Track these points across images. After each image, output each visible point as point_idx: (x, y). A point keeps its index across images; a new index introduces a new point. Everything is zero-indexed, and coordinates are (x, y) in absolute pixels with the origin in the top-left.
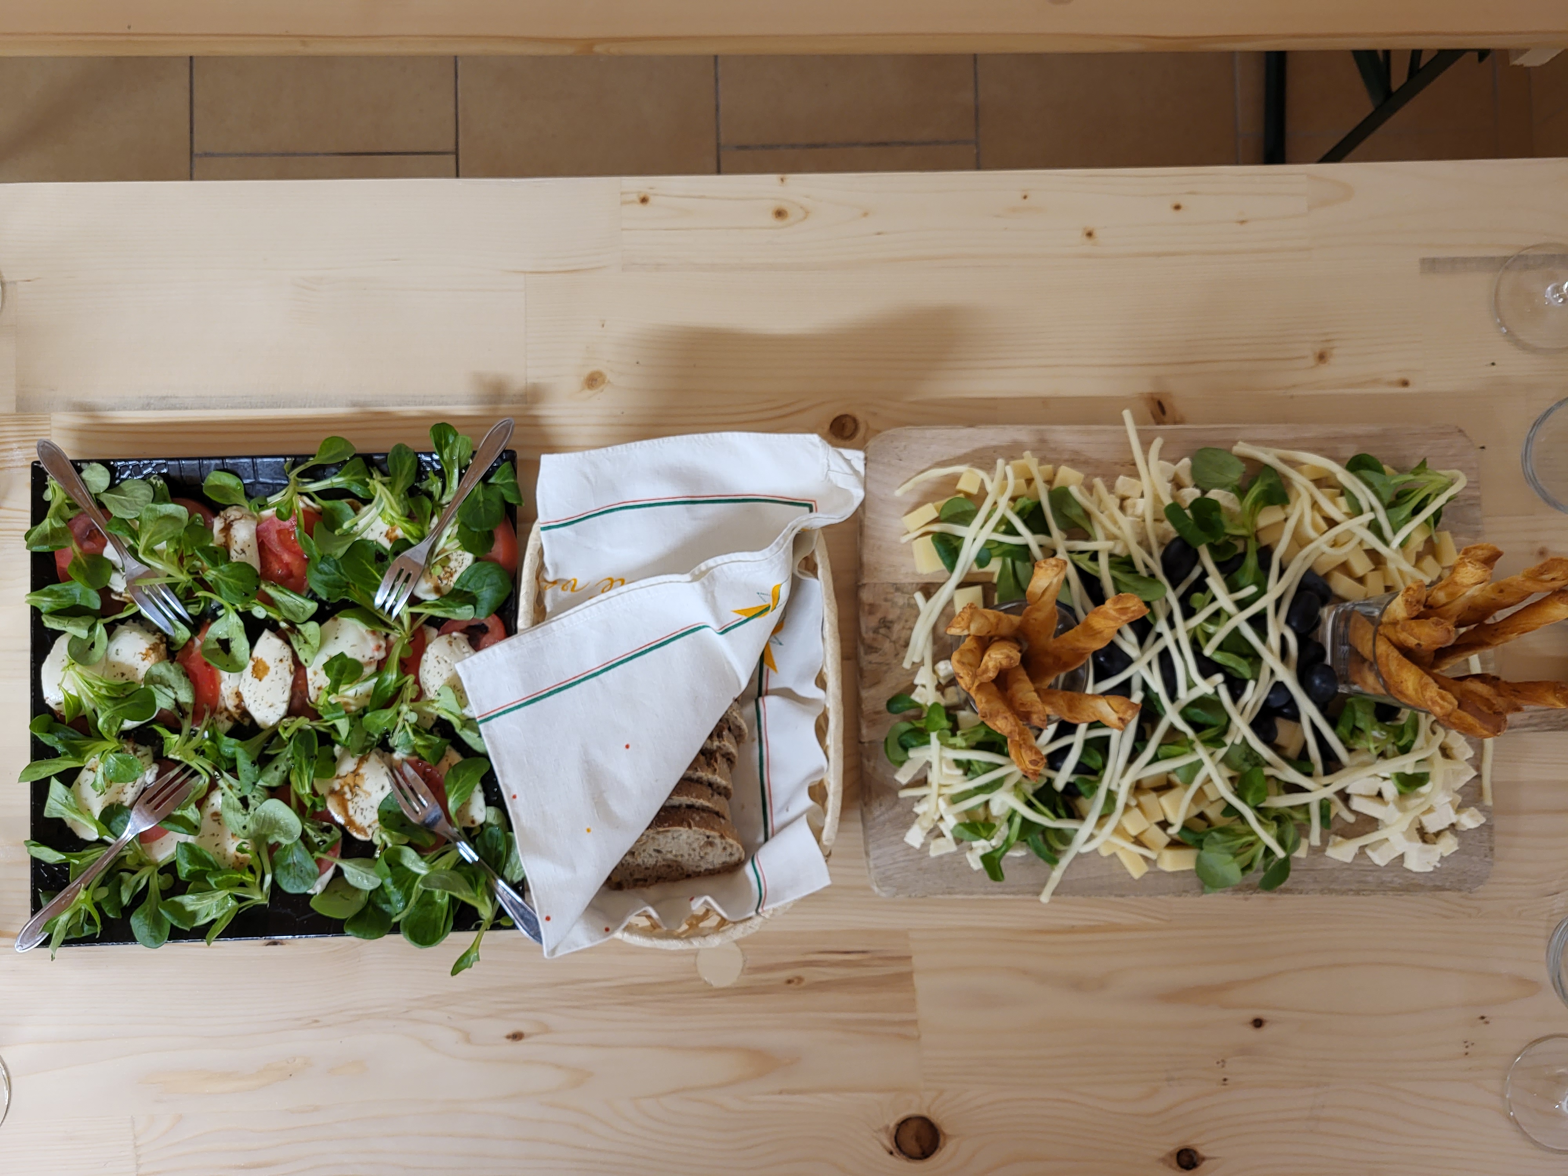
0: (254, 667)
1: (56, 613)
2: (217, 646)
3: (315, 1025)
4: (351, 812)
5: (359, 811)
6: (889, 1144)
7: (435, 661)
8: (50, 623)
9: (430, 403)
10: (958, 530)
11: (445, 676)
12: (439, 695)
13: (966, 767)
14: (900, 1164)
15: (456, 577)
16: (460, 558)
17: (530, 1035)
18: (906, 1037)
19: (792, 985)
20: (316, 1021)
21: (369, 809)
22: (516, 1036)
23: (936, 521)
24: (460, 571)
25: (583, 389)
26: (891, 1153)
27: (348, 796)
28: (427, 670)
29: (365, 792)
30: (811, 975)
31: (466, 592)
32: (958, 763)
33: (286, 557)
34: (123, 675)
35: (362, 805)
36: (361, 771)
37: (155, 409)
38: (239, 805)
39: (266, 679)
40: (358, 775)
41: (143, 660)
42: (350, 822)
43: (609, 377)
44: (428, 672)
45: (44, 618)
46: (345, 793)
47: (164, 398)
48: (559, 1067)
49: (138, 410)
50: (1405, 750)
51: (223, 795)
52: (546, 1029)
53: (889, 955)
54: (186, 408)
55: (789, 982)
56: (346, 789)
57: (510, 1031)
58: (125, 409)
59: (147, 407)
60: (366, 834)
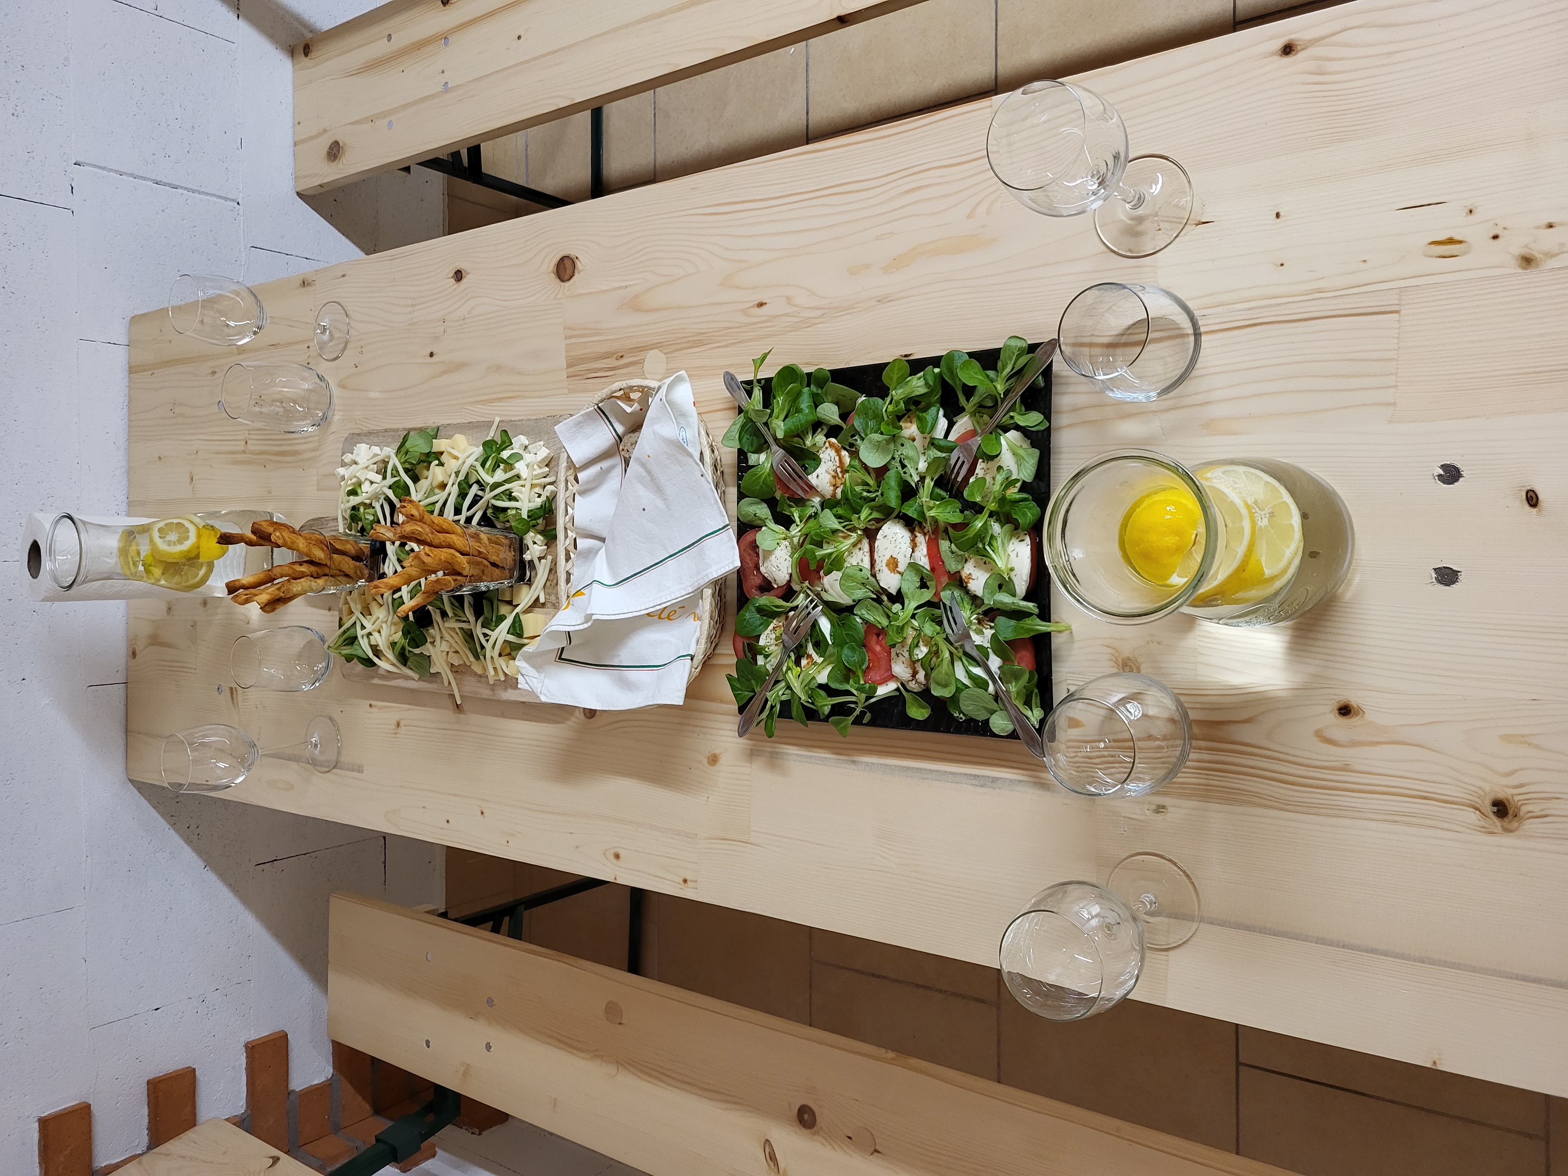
0: (897, 566)
1: (1028, 614)
2: (928, 583)
3: (879, 299)
4: (837, 458)
5: (833, 459)
6: (577, 262)
7: (780, 568)
8: (1031, 606)
9: (808, 757)
10: (511, 638)
11: (773, 556)
12: (778, 544)
13: (511, 497)
14: (573, 253)
15: (771, 627)
16: (768, 640)
17: (753, 306)
18: (570, 329)
19: (621, 355)
20: (879, 301)
21: (826, 461)
22: (761, 305)
23: (524, 645)
24: (768, 631)
25: (720, 754)
26: (577, 258)
27: (839, 470)
28: (787, 561)
29: (830, 474)
30: (612, 362)
31: (764, 616)
32: (515, 499)
33: (878, 648)
34: (985, 563)
35: (830, 464)
36: (832, 488)
37: (989, 777)
38: (906, 462)
39: (888, 557)
40: (834, 485)
41: (970, 574)
42: (838, 452)
43: (705, 761)
44: (786, 560)
45: (1036, 611)
46: (841, 472)
47: (982, 786)
48: (738, 287)
49: (1001, 778)
50: (354, 508)
51: (917, 469)
52: (744, 311)
53: (576, 378)
54: (965, 774)
55: (622, 357)
56: (840, 475)
57: (765, 307)
58: (1011, 780)
59: (994, 780)
60: (829, 442)
